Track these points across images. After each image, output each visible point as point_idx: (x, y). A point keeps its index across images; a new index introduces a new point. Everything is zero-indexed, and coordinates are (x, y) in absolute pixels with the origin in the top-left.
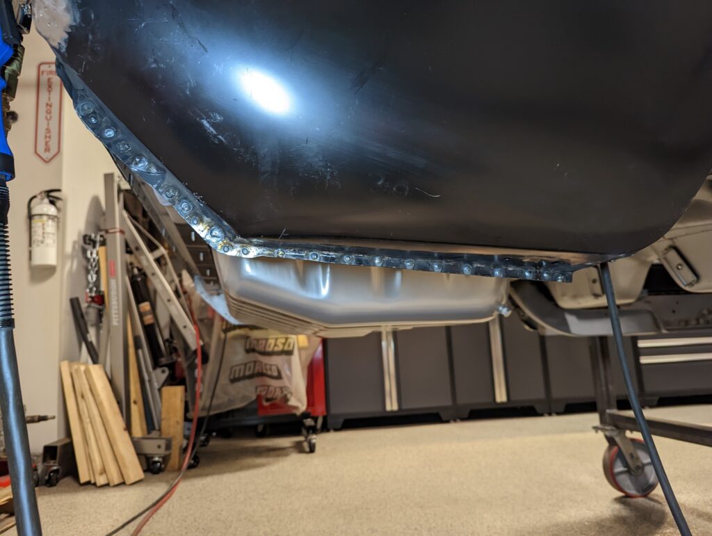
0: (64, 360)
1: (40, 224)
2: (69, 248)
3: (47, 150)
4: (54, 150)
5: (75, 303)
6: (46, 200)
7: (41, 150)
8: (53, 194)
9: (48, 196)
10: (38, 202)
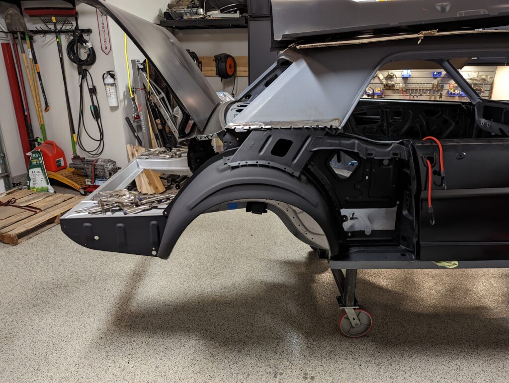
0: (127, 144)
1: (108, 88)
2: (121, 96)
3: (106, 48)
4: (109, 49)
5: (127, 119)
6: (109, 76)
7: (104, 49)
8: (111, 73)
9: (110, 74)
10: (106, 77)
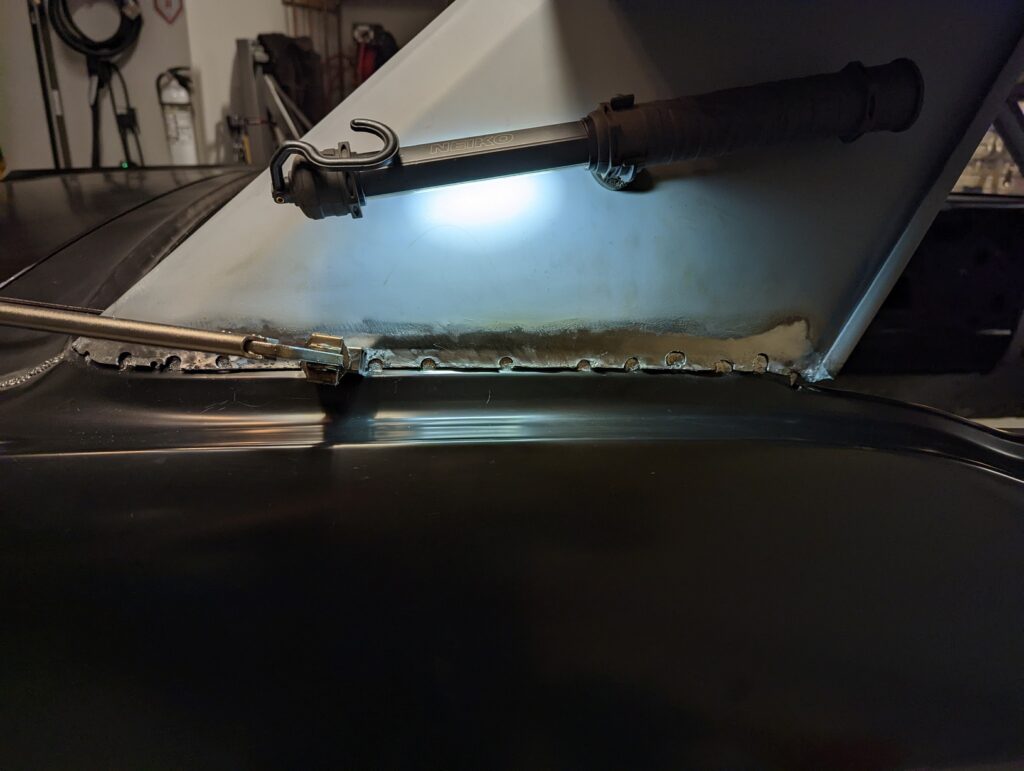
1: (171, 117)
2: (211, 136)
6: (175, 83)
8: (179, 72)
9: (177, 77)
10: (167, 85)
